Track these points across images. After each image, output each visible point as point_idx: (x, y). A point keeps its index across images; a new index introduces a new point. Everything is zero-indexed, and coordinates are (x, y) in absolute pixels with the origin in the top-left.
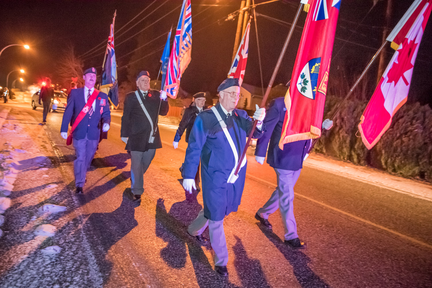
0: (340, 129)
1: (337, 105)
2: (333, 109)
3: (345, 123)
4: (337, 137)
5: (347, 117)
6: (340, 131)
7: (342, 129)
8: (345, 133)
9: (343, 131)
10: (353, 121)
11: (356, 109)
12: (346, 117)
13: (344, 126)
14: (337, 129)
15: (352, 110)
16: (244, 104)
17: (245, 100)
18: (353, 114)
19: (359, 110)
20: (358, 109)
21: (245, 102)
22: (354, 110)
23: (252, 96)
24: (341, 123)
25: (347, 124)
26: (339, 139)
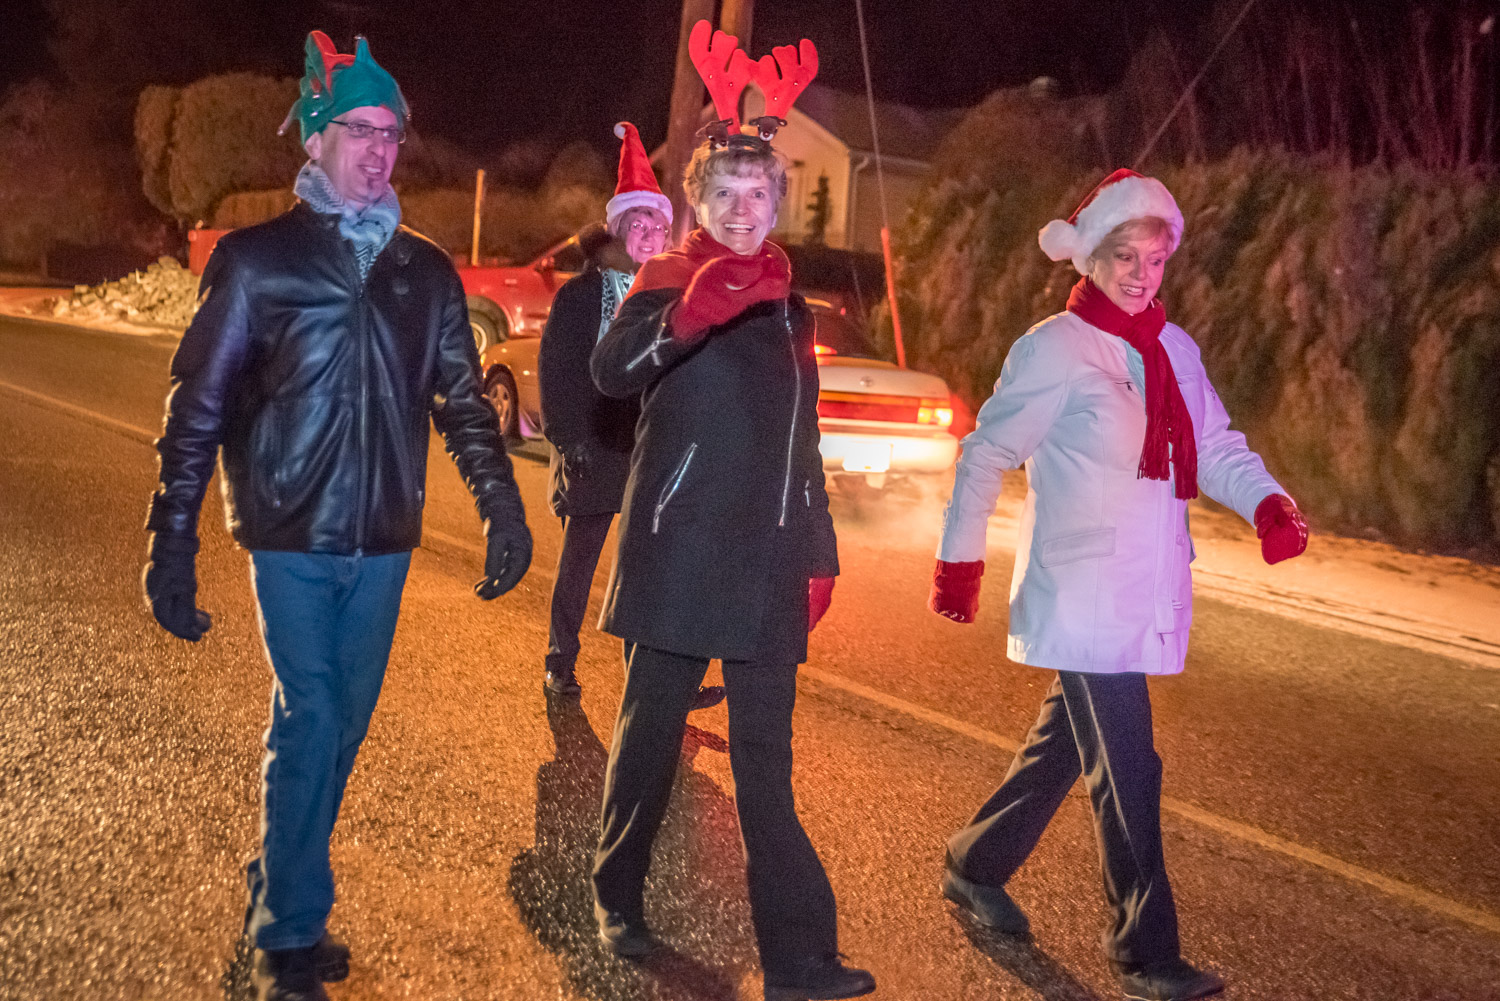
0: (1309, 342)
1: (1292, 202)
2: (1270, 225)
3: (1338, 302)
4: (1291, 389)
5: (1348, 271)
6: (1311, 355)
7: (1321, 343)
8: (1337, 363)
9: (1324, 353)
10: (1381, 288)
11: (1398, 222)
12: (1338, 271)
13: (1331, 326)
14: (1293, 343)
15: (1371, 226)
16: (811, 214)
17: (815, 186)
18: (1378, 250)
19: (1412, 227)
20: (1408, 220)
21: (814, 201)
22: (1386, 228)
23: (854, 162)
24: (1312, 308)
25: (1345, 308)
26: (1304, 403)
